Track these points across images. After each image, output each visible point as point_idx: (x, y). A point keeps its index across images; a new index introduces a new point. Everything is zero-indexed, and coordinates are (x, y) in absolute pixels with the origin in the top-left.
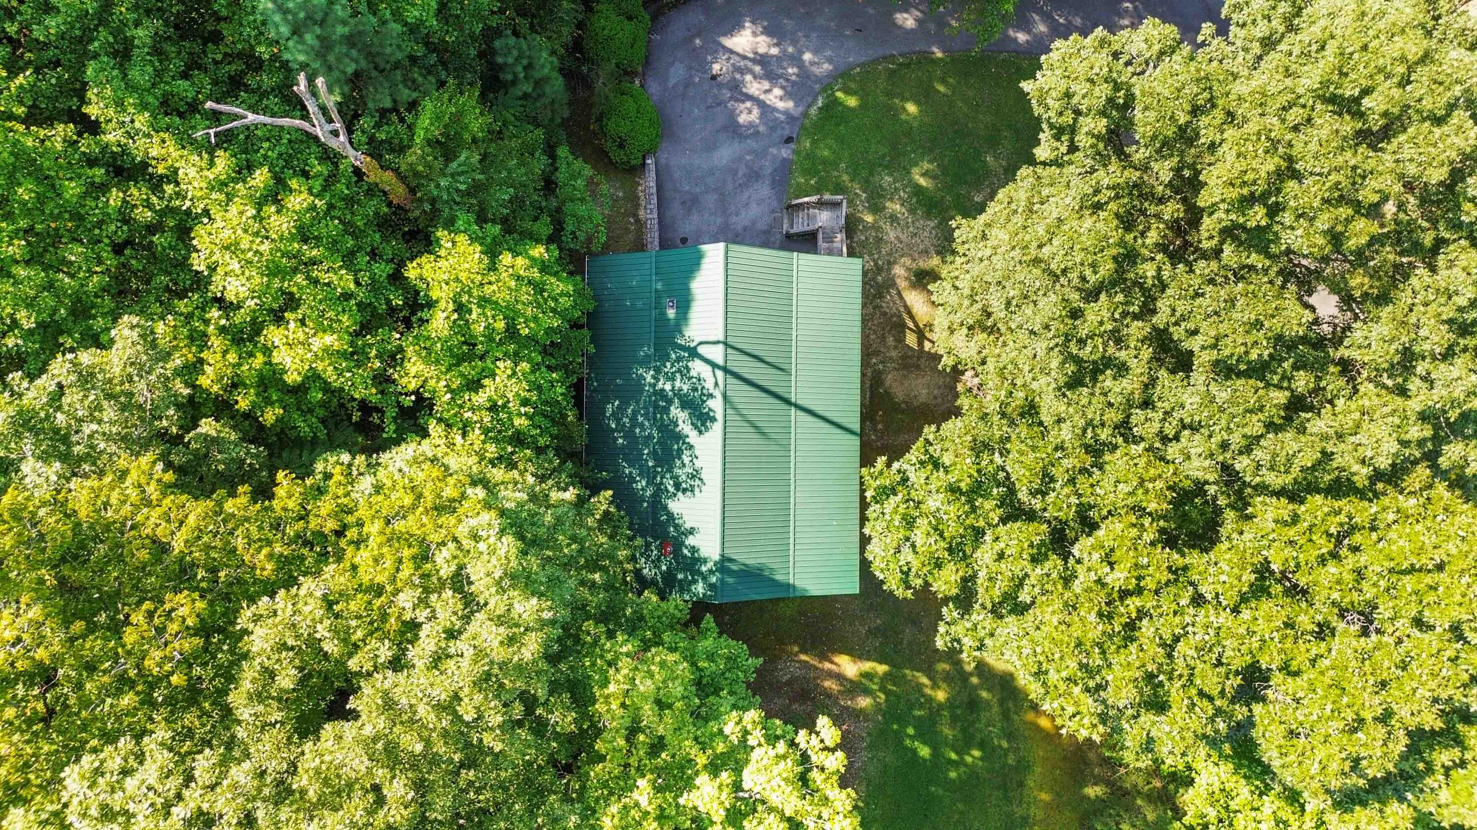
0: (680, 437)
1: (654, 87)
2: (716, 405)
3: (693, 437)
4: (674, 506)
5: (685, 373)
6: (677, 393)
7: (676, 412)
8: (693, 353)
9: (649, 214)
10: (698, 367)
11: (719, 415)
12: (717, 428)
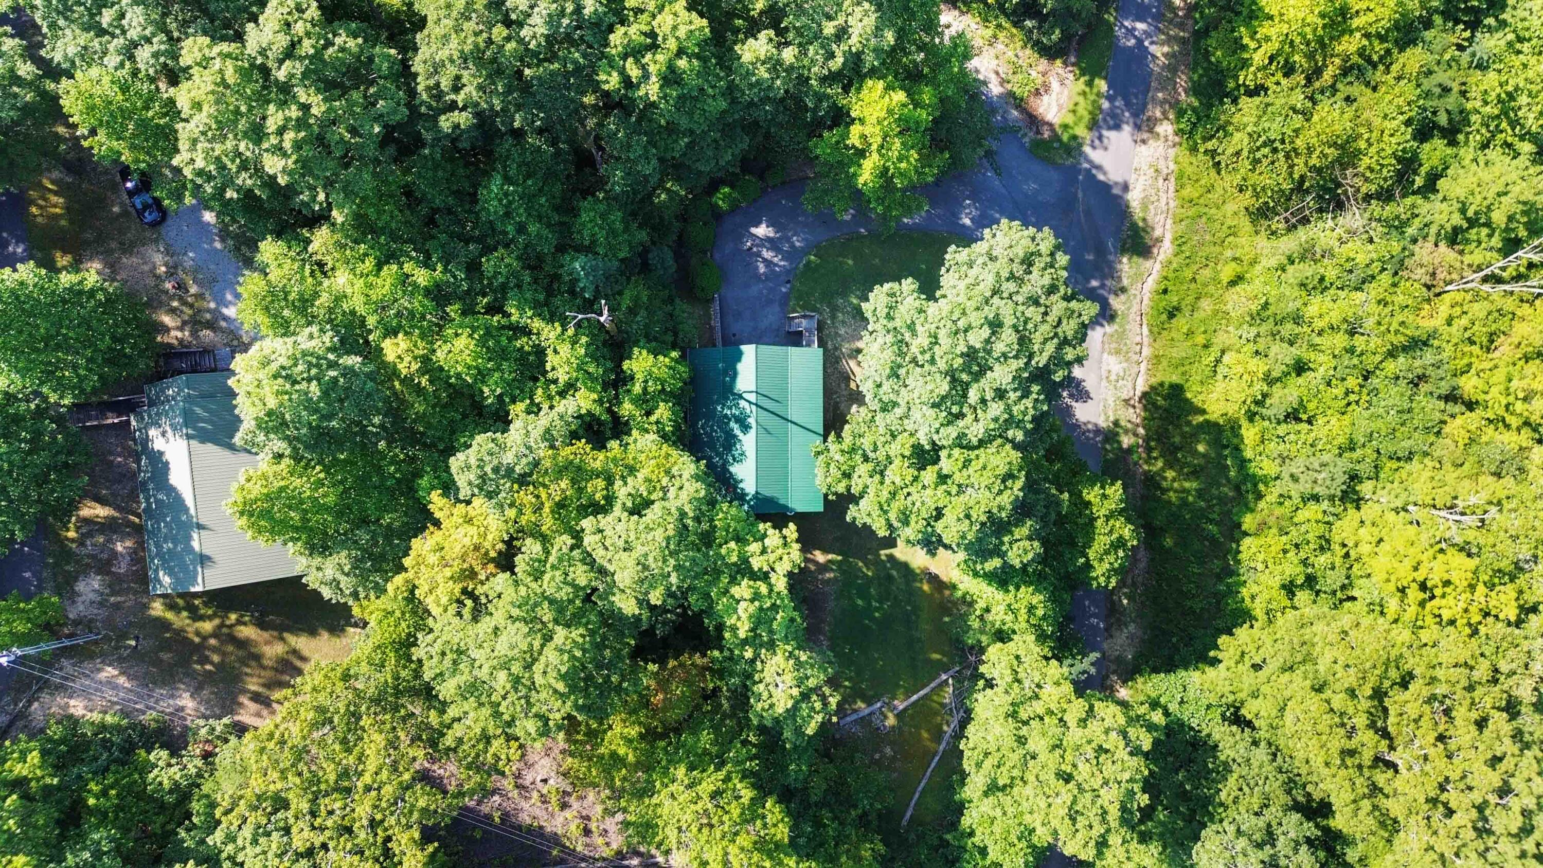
0: (735, 436)
1: (717, 256)
2: (752, 421)
3: (741, 436)
4: (733, 469)
5: (737, 406)
6: (734, 416)
7: (733, 424)
8: (740, 397)
9: (716, 323)
10: (742, 403)
11: (754, 425)
12: (753, 432)
